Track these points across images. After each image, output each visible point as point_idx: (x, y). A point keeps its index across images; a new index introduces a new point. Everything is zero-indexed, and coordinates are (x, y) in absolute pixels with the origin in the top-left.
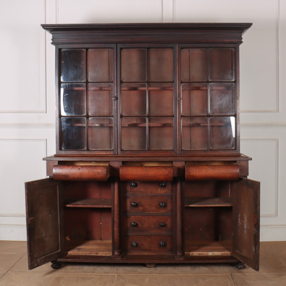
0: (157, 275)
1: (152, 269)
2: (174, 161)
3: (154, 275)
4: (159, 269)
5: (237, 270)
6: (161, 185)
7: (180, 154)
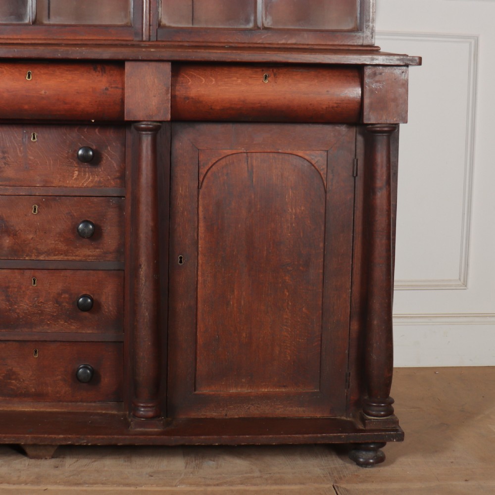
0: (61, 488)
1: (46, 466)
2: (129, 60)
3: (50, 487)
4: (71, 465)
5: (352, 467)
6: (82, 156)
7: (152, 39)
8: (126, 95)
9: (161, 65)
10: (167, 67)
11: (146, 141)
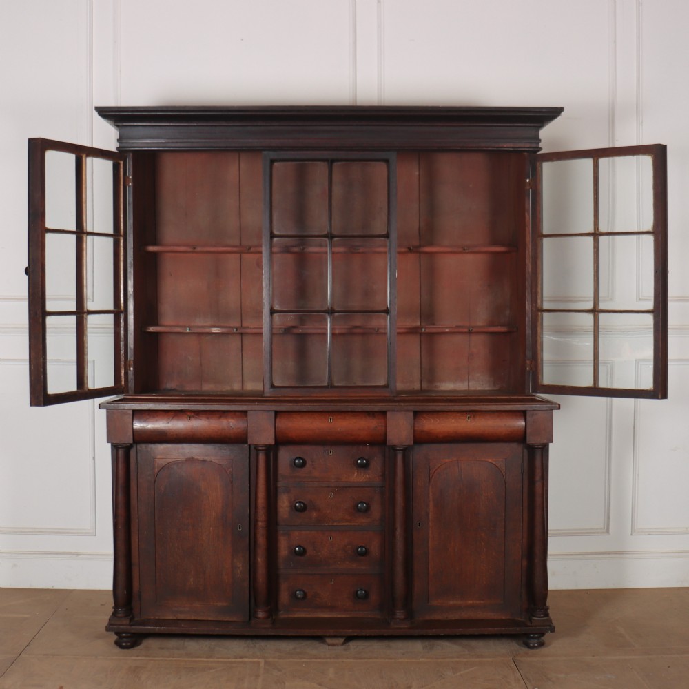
1: (339, 649)
2: (389, 411)
4: (354, 648)
5: (525, 649)
6: (360, 464)
8: (388, 430)
9: (408, 413)
10: (412, 414)
11: (399, 457)
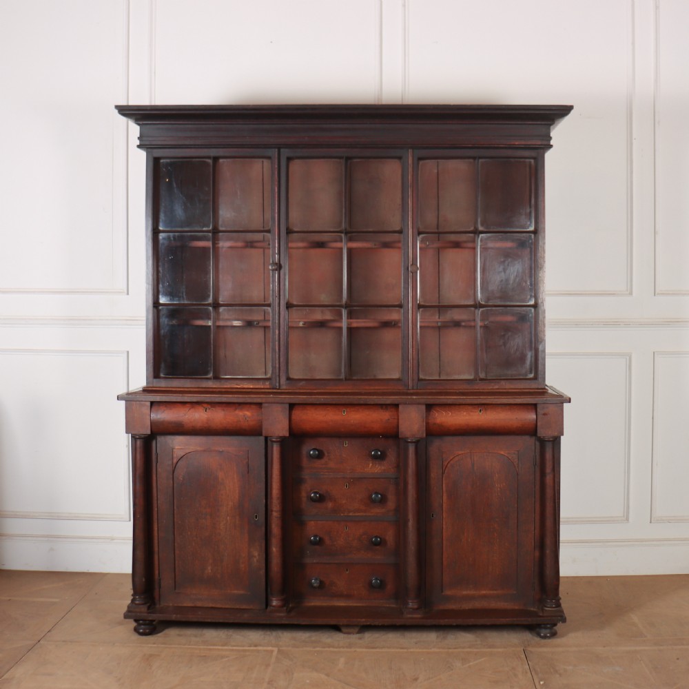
0: (364, 650)
1: (354, 638)
2: (401, 404)
3: (358, 650)
4: (369, 636)
5: (537, 639)
6: (374, 455)
7: (415, 388)
8: (400, 423)
9: (420, 406)
10: (424, 407)
11: (411, 449)
